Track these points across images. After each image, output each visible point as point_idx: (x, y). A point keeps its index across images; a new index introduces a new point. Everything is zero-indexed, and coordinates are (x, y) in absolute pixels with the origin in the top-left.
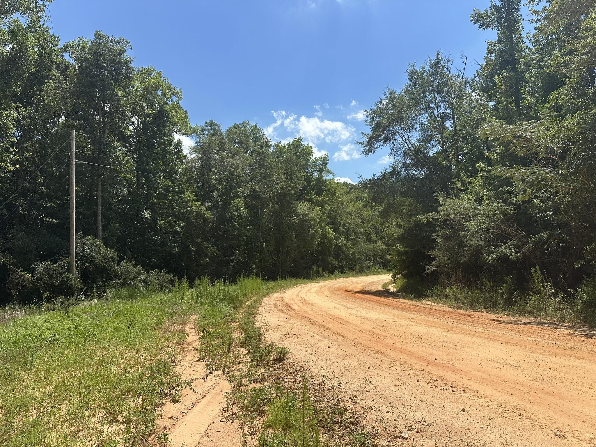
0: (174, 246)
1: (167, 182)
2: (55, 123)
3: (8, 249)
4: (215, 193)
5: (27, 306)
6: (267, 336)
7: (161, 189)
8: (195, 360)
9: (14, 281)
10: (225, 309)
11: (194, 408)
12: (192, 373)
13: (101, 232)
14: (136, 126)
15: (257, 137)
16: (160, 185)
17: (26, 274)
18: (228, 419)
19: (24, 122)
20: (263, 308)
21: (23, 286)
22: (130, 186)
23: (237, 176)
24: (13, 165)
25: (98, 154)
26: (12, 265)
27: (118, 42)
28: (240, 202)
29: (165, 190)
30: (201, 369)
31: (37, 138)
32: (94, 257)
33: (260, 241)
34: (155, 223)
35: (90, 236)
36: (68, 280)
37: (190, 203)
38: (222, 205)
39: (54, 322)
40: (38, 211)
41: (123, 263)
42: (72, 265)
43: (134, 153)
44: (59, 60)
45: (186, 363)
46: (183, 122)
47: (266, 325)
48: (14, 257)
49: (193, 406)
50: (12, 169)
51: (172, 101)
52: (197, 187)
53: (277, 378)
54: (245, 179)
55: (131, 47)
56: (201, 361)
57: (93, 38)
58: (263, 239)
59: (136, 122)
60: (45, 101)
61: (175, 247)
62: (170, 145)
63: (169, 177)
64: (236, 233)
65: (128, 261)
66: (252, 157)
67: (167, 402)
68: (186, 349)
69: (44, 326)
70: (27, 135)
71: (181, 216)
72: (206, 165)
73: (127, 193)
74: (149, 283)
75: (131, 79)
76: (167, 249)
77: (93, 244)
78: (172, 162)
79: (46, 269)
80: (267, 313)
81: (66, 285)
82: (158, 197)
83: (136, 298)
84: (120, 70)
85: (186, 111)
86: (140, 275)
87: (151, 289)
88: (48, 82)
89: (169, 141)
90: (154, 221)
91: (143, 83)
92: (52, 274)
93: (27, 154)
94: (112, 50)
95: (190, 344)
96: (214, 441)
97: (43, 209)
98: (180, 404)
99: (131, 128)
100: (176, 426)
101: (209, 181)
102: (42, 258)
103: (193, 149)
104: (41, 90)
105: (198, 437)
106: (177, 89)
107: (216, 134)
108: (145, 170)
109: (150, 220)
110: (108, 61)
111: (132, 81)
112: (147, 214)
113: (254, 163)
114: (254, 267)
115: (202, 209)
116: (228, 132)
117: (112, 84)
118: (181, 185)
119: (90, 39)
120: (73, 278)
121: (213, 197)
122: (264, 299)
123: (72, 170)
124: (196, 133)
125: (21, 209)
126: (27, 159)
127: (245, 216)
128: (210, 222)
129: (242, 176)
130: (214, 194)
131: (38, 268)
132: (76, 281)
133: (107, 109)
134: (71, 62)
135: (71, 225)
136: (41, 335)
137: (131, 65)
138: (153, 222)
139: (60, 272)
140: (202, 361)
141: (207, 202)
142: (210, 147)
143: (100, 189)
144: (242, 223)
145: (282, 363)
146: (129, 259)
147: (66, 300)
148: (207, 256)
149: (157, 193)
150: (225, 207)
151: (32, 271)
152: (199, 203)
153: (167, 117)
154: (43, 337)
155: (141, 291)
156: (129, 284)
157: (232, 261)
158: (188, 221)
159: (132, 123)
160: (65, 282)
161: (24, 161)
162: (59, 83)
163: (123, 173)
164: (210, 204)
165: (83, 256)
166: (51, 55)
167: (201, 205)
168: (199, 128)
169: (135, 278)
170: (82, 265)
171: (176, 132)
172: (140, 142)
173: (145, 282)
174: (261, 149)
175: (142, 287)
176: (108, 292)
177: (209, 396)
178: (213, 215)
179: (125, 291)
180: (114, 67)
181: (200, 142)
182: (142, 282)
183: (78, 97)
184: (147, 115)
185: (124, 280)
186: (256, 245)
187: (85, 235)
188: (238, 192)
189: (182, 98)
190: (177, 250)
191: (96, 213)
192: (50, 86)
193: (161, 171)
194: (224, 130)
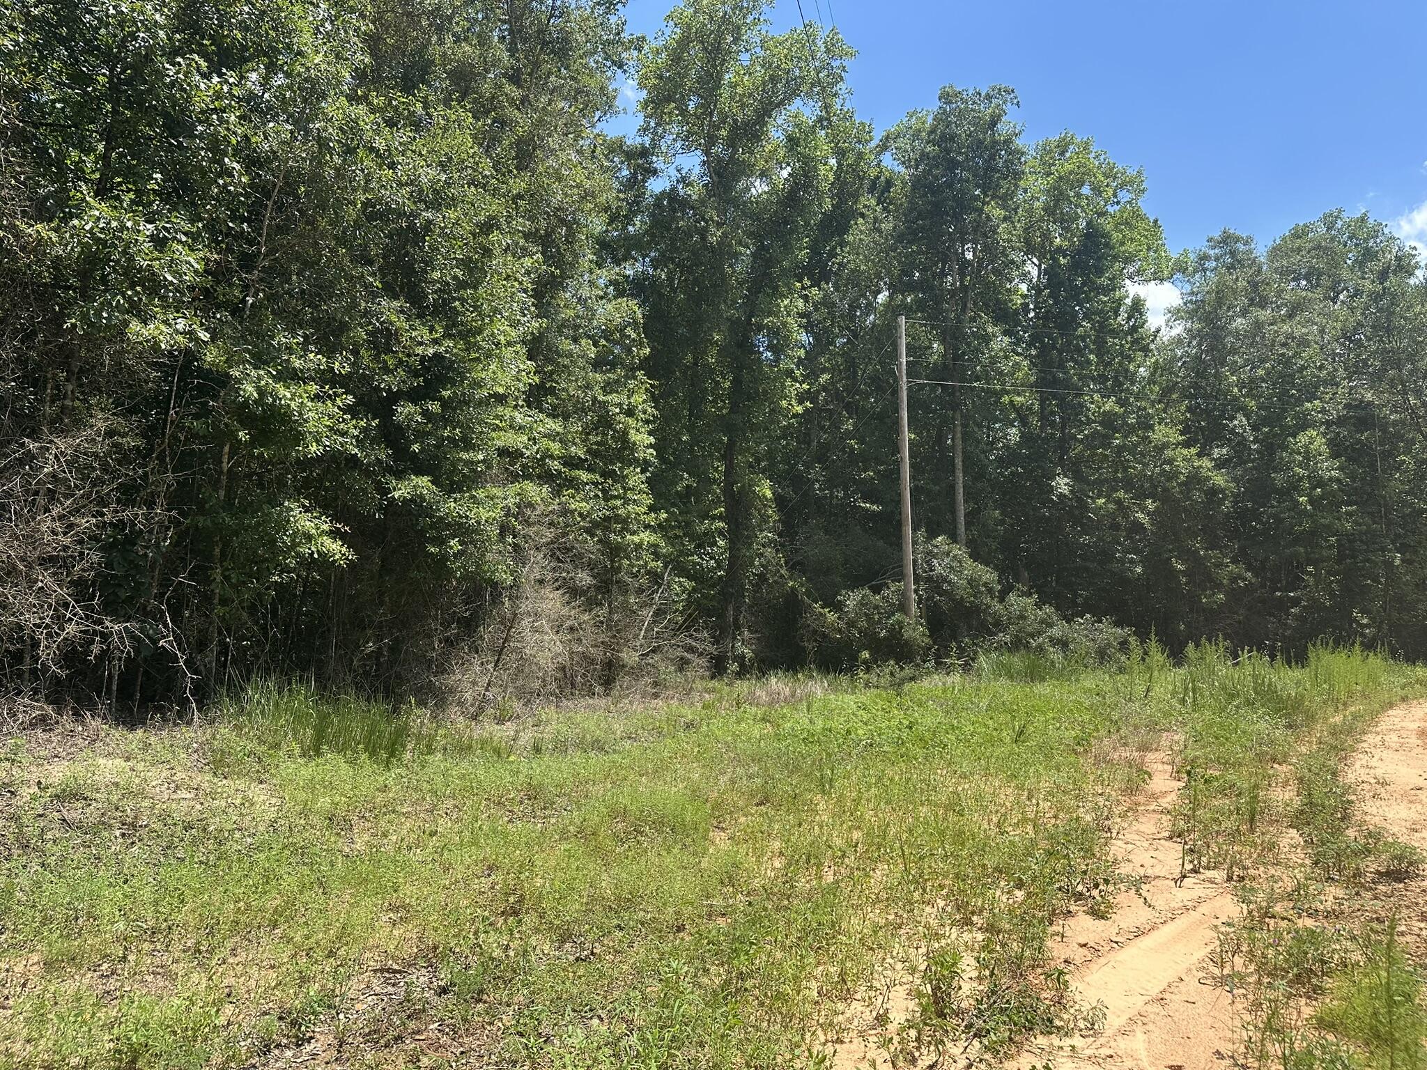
0: (1132, 561)
1: (1110, 405)
2: (870, 308)
3: (798, 563)
4: (1240, 421)
5: (831, 676)
6: (1374, 811)
7: (1095, 422)
8: (1160, 836)
9: (809, 625)
10: (1262, 726)
11: (1141, 938)
12: (1148, 862)
13: (963, 529)
14: (1034, 280)
15: (1367, 250)
16: (1093, 414)
17: (829, 612)
18: (1221, 981)
19: (816, 316)
20: (1379, 738)
21: (824, 635)
22: (1024, 422)
23: (1303, 368)
24: (800, 402)
25: (954, 359)
26: (804, 593)
27: (989, 97)
28: (1314, 440)
29: (1102, 423)
30: (1171, 857)
31: (840, 341)
32: (950, 583)
33: (1383, 549)
34: (1083, 506)
35: (940, 539)
36: (901, 628)
37: (1169, 453)
38: (1258, 452)
39: (874, 711)
40: (845, 489)
41: (1012, 597)
42: (909, 599)
43: (1030, 345)
44: (873, 173)
45: (1137, 837)
46: (1149, 249)
47: (1378, 783)
48: (809, 580)
49: (1139, 933)
50: (799, 409)
51: (1118, 203)
52: (1189, 409)
53: (1377, 919)
54: (1328, 374)
55: (1015, 101)
56: (1174, 839)
57: (935, 106)
58: (1393, 543)
59: (1035, 273)
60: (852, 266)
61: (1135, 562)
62: (1117, 314)
63: (1114, 393)
64: (1306, 525)
65: (1023, 594)
66: (1352, 309)
67: (1081, 913)
68: (1143, 808)
69: (856, 716)
70: (822, 341)
71: (1147, 485)
72: (1212, 349)
73: (1018, 439)
74: (1071, 647)
75: (1018, 175)
76: (1115, 566)
77: (948, 555)
78: (1121, 354)
79: (861, 604)
80: (1390, 751)
81: (898, 639)
82: (1089, 442)
83: (1043, 680)
84: (994, 160)
85: (1156, 221)
86: (1051, 627)
87: (1077, 662)
88: (856, 224)
89: (1113, 302)
90: (1079, 500)
91: (1048, 176)
92: (873, 614)
93: (824, 378)
94: (976, 122)
95: (1154, 797)
96: (1177, 1020)
97: (854, 484)
98: (1109, 922)
99: (1023, 288)
100: (1093, 966)
101: (1219, 390)
102: (855, 583)
103: (1175, 313)
104: (842, 244)
105: (1140, 1001)
106: (1131, 172)
107: (1239, 262)
108: (1055, 382)
109: (1071, 500)
110: (968, 147)
111: (1020, 179)
112: (1062, 485)
113: (1359, 324)
114: (1365, 621)
115: (1201, 467)
116: (1275, 252)
117: (977, 198)
118: (1145, 409)
119: (930, 109)
120: (909, 624)
121: (1232, 431)
122: (1390, 712)
123: (902, 401)
124: (1183, 271)
125: (817, 486)
126: (824, 388)
127: (1331, 479)
128: (1223, 499)
129: (1321, 368)
130: (1236, 422)
131: (848, 602)
132: (916, 632)
133: (969, 256)
134: (896, 169)
135: (903, 516)
136: (849, 732)
137: (1019, 143)
138: (1078, 503)
139: (886, 612)
140: (1179, 840)
141: (1218, 447)
142: (1220, 301)
143: (959, 435)
144: (1322, 497)
145: (1401, 886)
146: (1025, 589)
147: (898, 670)
148: (1219, 586)
149: (1085, 435)
150: (1270, 455)
151: (838, 607)
152: (1194, 451)
153: (1107, 245)
154: (853, 736)
155: (1053, 663)
156: (1027, 646)
157: (1296, 602)
158: (1164, 497)
159: (1025, 275)
160: (896, 632)
161: (818, 392)
162: (876, 219)
163: (1008, 393)
164: (1224, 451)
165: (929, 579)
166: (858, 165)
167: (1199, 455)
168: (1192, 256)
169: (1040, 634)
170: (927, 599)
171: (1130, 278)
172: (1045, 318)
173: (1063, 644)
174: (1381, 283)
175: (1056, 655)
176: (982, 658)
177: (1182, 922)
178: (1235, 480)
179: (1016, 661)
180: (981, 156)
181: (1192, 293)
182: (1054, 641)
183: (910, 242)
184: (1059, 250)
185: (1017, 636)
186: (1368, 560)
187: (932, 534)
188: (1305, 413)
189: (1143, 191)
190: (1139, 570)
191: (952, 488)
192: (859, 232)
193: (1093, 379)
194: (1261, 251)
